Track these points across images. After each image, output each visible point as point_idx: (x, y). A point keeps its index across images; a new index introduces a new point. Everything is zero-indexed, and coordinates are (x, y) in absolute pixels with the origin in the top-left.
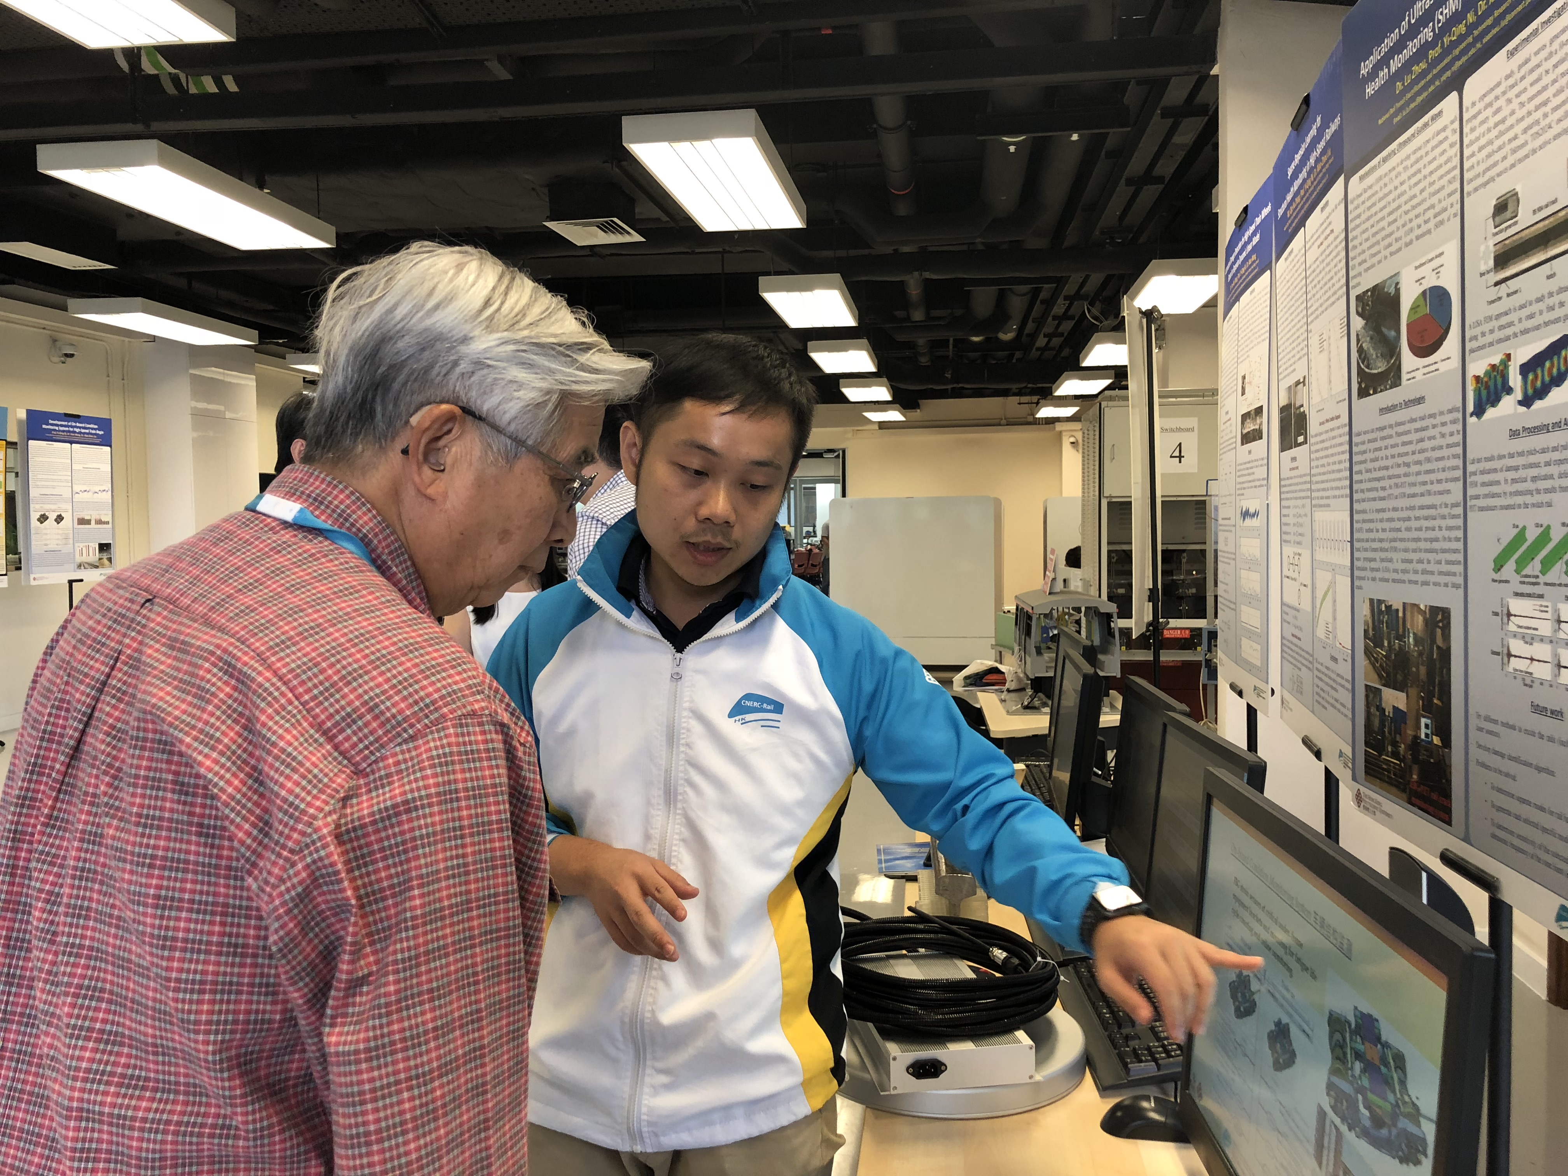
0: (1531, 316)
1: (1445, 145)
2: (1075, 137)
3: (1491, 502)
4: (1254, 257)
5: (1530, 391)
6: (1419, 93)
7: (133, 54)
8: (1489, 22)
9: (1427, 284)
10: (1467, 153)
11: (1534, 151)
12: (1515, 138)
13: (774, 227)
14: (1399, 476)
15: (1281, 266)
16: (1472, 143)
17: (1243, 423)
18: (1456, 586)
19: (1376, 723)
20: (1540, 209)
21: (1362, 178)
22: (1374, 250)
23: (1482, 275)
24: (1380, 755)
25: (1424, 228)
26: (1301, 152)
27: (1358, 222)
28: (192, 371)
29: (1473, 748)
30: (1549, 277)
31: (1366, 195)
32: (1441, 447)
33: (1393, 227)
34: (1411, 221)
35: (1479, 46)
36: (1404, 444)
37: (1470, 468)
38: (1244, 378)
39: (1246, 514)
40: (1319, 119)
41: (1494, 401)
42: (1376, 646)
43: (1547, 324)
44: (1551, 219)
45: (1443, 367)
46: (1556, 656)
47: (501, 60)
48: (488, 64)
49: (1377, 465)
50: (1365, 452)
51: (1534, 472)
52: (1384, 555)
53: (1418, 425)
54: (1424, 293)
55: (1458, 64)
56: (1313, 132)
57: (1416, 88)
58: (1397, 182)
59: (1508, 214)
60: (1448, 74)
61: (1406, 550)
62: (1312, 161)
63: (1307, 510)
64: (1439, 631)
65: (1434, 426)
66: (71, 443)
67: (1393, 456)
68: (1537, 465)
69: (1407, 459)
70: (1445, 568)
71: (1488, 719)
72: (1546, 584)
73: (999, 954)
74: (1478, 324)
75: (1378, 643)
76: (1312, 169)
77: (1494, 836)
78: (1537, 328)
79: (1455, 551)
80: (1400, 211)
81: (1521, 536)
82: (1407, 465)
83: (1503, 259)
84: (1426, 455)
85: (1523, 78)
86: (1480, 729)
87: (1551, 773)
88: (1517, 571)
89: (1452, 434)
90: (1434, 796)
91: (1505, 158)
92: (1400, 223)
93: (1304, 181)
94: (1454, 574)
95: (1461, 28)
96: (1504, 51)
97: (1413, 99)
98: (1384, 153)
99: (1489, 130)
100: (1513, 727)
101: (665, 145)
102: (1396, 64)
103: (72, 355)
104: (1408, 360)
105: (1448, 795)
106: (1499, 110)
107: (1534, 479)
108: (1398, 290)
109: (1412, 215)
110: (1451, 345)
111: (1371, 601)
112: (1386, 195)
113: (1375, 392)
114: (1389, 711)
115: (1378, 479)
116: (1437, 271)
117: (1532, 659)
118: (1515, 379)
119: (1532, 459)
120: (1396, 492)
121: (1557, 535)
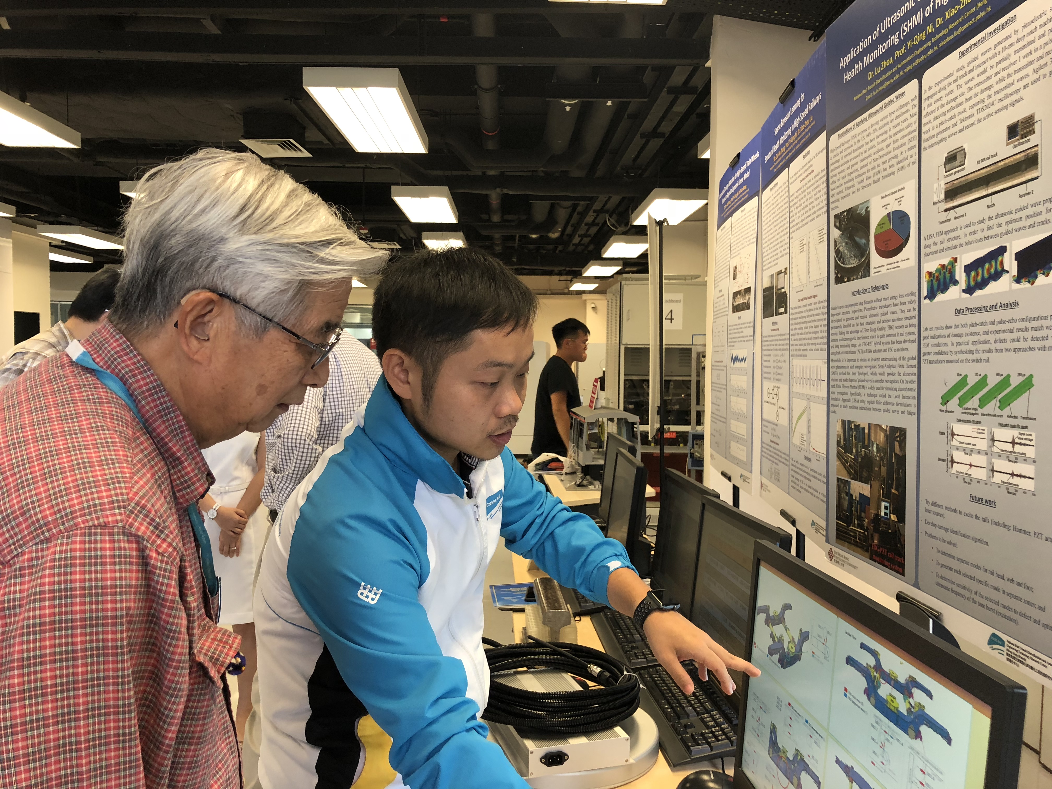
0: (974, 233)
1: (907, 115)
2: (609, 103)
3: (940, 357)
4: (745, 187)
5: (972, 283)
6: (887, 79)
8: (945, 32)
9: (891, 209)
10: (924, 121)
11: (979, 121)
12: (964, 111)
14: (866, 338)
15: (767, 194)
16: (928, 114)
17: (734, 298)
18: (912, 414)
19: (846, 504)
20: (983, 160)
21: (840, 136)
22: (849, 184)
23: (934, 204)
24: (848, 526)
25: (889, 171)
26: (787, 118)
27: (836, 165)
29: (922, 524)
30: (989, 207)
31: (843, 148)
32: (900, 319)
33: (865, 170)
34: (879, 166)
35: (936, 48)
36: (871, 316)
37: (923, 334)
38: (735, 268)
39: (736, 359)
40: (802, 96)
41: (944, 289)
42: (846, 452)
43: (986, 238)
44: (992, 167)
45: (903, 265)
46: (990, 463)
47: (213, 19)
49: (849, 329)
50: (840, 320)
51: (975, 338)
52: (853, 391)
53: (883, 303)
54: (889, 214)
55: (918, 61)
56: (798, 104)
57: (884, 77)
58: (868, 139)
59: (957, 163)
60: (911, 67)
61: (871, 388)
62: (796, 124)
63: (787, 357)
64: (897, 444)
65: (895, 305)
67: (862, 324)
68: (977, 334)
69: (873, 326)
70: (901, 400)
71: (934, 504)
72: (983, 415)
73: (596, 670)
74: (931, 236)
75: (848, 450)
76: (796, 129)
77: (938, 584)
78: (979, 241)
79: (911, 390)
80: (870, 159)
81: (963, 381)
82: (874, 330)
83: (951, 194)
84: (889, 324)
85: (972, 70)
86: (927, 511)
87: (986, 543)
88: (960, 405)
89: (909, 310)
90: (891, 555)
91: (955, 125)
92: (869, 167)
93: (789, 137)
94: (910, 405)
95: (923, 36)
96: (956, 53)
97: (882, 83)
98: (858, 120)
99: (943, 106)
100: (955, 511)
101: (334, 88)
102: (868, 60)
104: (875, 259)
105: (902, 555)
106: (951, 92)
107: (975, 343)
108: (868, 213)
109: (879, 162)
110: (910, 249)
111: (843, 421)
112: (859, 148)
113: (848, 281)
114: (856, 496)
115: (851, 339)
116: (899, 200)
117: (971, 465)
118: (960, 275)
119: (973, 329)
120: (864, 348)
121: (993, 381)
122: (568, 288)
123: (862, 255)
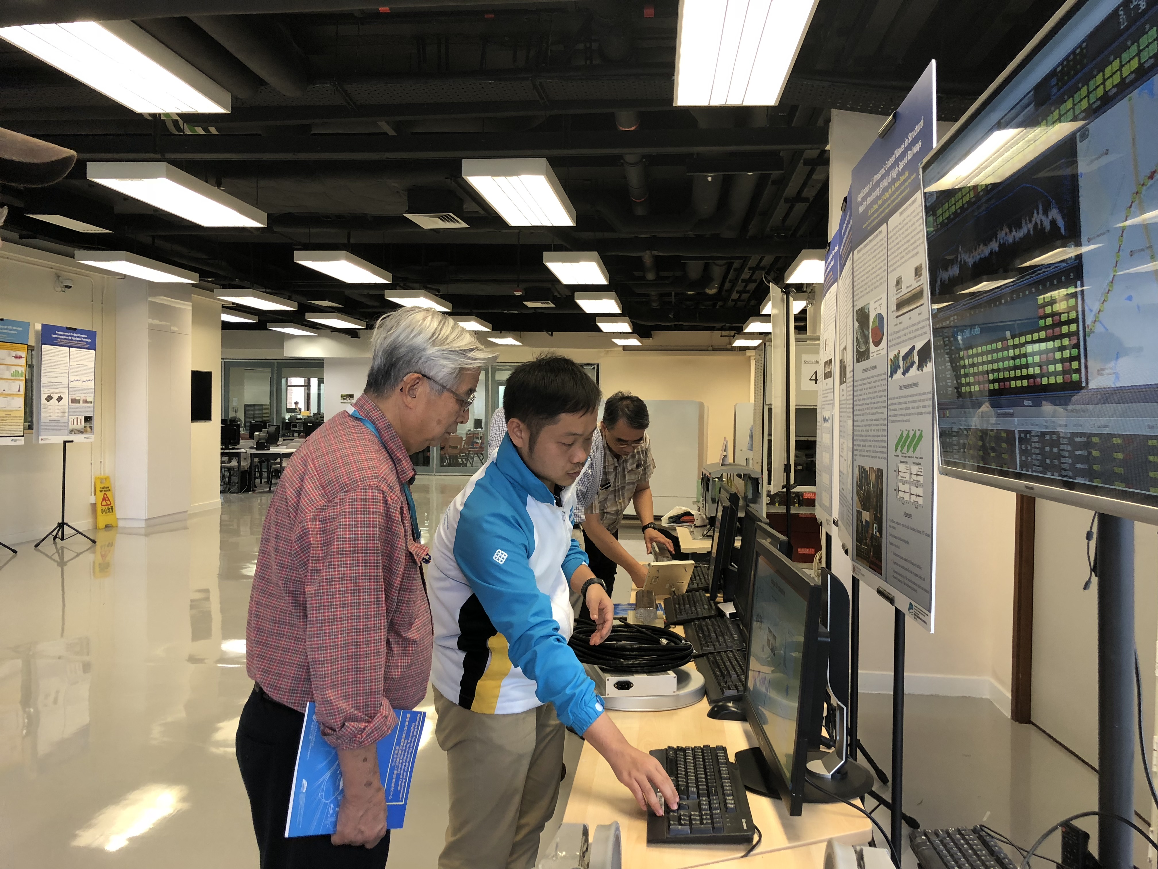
0: (905, 335)
1: (883, 247)
2: (750, 174)
3: (894, 419)
5: (905, 368)
6: (875, 219)
8: (895, 196)
9: (878, 311)
10: (888, 253)
11: (906, 261)
12: (901, 252)
13: (555, 225)
14: (867, 404)
16: (890, 249)
17: (825, 367)
18: (884, 458)
19: (860, 529)
20: (908, 287)
21: (858, 252)
22: (862, 289)
23: (893, 312)
24: (861, 545)
25: (876, 284)
26: (845, 225)
27: (857, 273)
28: (150, 299)
29: (888, 536)
30: (919, 314)
31: (859, 261)
32: (880, 391)
33: (867, 280)
34: (872, 279)
35: (892, 205)
36: (870, 388)
37: (889, 402)
38: (826, 341)
39: (826, 420)
40: (849, 212)
41: (896, 371)
43: (910, 339)
44: (911, 293)
45: (882, 352)
46: (910, 489)
47: (388, 123)
48: (380, 123)
49: (861, 397)
50: (857, 391)
51: (906, 406)
52: (863, 443)
53: (874, 379)
54: (876, 315)
55: (886, 211)
56: (848, 217)
57: (875, 216)
58: (868, 259)
59: (900, 286)
60: (884, 214)
61: (870, 441)
62: (848, 232)
64: (879, 481)
65: (878, 381)
66: (70, 347)
67: (867, 394)
68: (906, 403)
69: (871, 396)
70: (881, 449)
71: (893, 521)
72: (908, 457)
73: (664, 641)
74: (892, 334)
75: (861, 489)
76: (847, 236)
78: (907, 340)
79: (884, 441)
80: (870, 273)
81: (902, 435)
82: (871, 399)
84: (876, 394)
85: (903, 227)
86: (890, 526)
87: (908, 543)
88: (901, 451)
89: (884, 385)
90: (877, 562)
91: (899, 261)
92: (869, 279)
93: (845, 242)
94: (884, 453)
95: (888, 195)
96: (899, 212)
97: (873, 221)
98: (865, 243)
99: (895, 246)
100: (899, 524)
101: (490, 177)
102: (868, 201)
103: (70, 287)
104: (872, 347)
105: (881, 561)
106: (897, 238)
107: (906, 409)
108: (869, 312)
109: (873, 276)
110: (884, 342)
111: (859, 466)
112: (865, 264)
113: (861, 361)
114: (864, 521)
115: (862, 405)
116: (880, 306)
117: (904, 492)
118: (901, 362)
119: (906, 400)
120: (868, 411)
121: (911, 434)
122: (731, 344)
123: (867, 342)
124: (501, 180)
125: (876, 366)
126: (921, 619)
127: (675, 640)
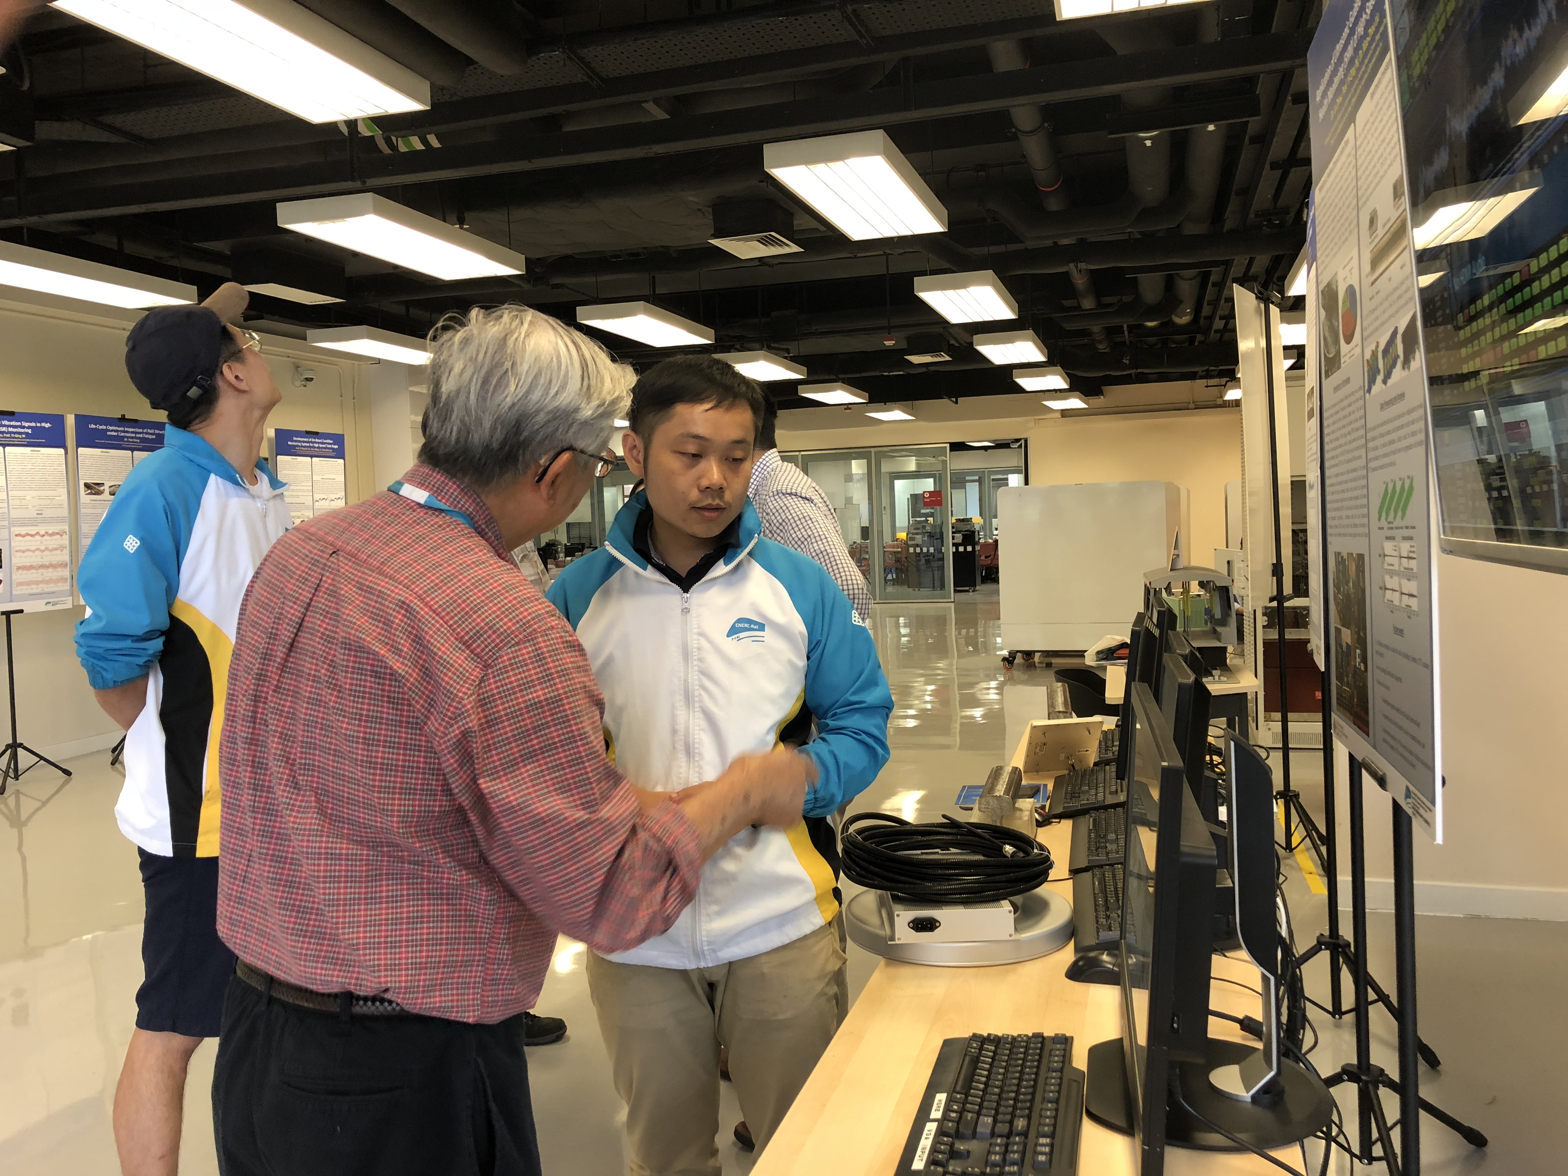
0: (1384, 312)
1: (1350, 168)
2: (1211, 128)
3: (1376, 464)
5: (1386, 371)
6: (1340, 122)
7: (352, 124)
8: (1364, 68)
9: (1347, 283)
10: (1358, 175)
11: (1382, 178)
12: (1375, 166)
13: (916, 233)
14: (1342, 445)
16: (1360, 167)
18: (1365, 535)
19: (1340, 658)
20: (1385, 224)
22: (1327, 252)
23: (1368, 274)
24: (1342, 686)
25: (1345, 235)
27: (1320, 227)
28: (411, 389)
29: (1375, 669)
32: (1357, 420)
34: (1340, 228)
36: (1344, 417)
37: (1368, 436)
41: (1374, 380)
44: (1388, 233)
45: (1356, 352)
46: (1401, 585)
47: (656, 102)
49: (1334, 436)
50: (1329, 425)
51: (1390, 437)
52: (1339, 513)
53: (1348, 401)
54: (1347, 290)
55: (1353, 101)
57: (1338, 119)
58: (1333, 196)
59: (1374, 227)
60: (1349, 108)
61: (1347, 508)
64: (1361, 574)
65: (1354, 402)
66: (312, 457)
67: (1340, 429)
68: (1390, 432)
69: (1345, 430)
70: (1361, 521)
71: (1380, 644)
72: (1396, 528)
73: (1008, 849)
78: (1387, 320)
79: (1365, 506)
80: (1336, 220)
81: (1386, 491)
82: (1346, 435)
83: (1375, 264)
84: (1352, 426)
85: (1376, 117)
86: (1377, 653)
88: (1386, 520)
89: (1360, 408)
90: (1363, 715)
91: (1372, 182)
92: (1336, 230)
94: (1365, 525)
96: (1369, 95)
97: (1338, 125)
98: (1328, 170)
99: (1366, 158)
100: (1388, 648)
101: (803, 167)
103: (312, 379)
104: (1343, 346)
106: (1368, 142)
107: (1389, 443)
108: (1337, 287)
109: (1340, 224)
110: (1358, 334)
111: (1336, 554)
112: (1330, 205)
113: (1331, 374)
114: (1344, 646)
115: (1335, 449)
116: (1351, 271)
117: (1393, 590)
118: (1380, 362)
119: (1388, 427)
120: (1342, 459)
121: (1398, 488)
123: (1337, 342)
124: (820, 168)
125: (1349, 379)
126: (1421, 816)
127: (1024, 846)
